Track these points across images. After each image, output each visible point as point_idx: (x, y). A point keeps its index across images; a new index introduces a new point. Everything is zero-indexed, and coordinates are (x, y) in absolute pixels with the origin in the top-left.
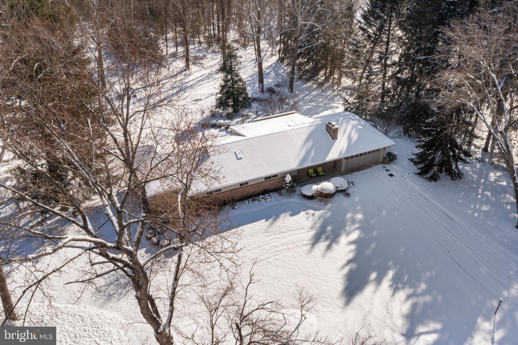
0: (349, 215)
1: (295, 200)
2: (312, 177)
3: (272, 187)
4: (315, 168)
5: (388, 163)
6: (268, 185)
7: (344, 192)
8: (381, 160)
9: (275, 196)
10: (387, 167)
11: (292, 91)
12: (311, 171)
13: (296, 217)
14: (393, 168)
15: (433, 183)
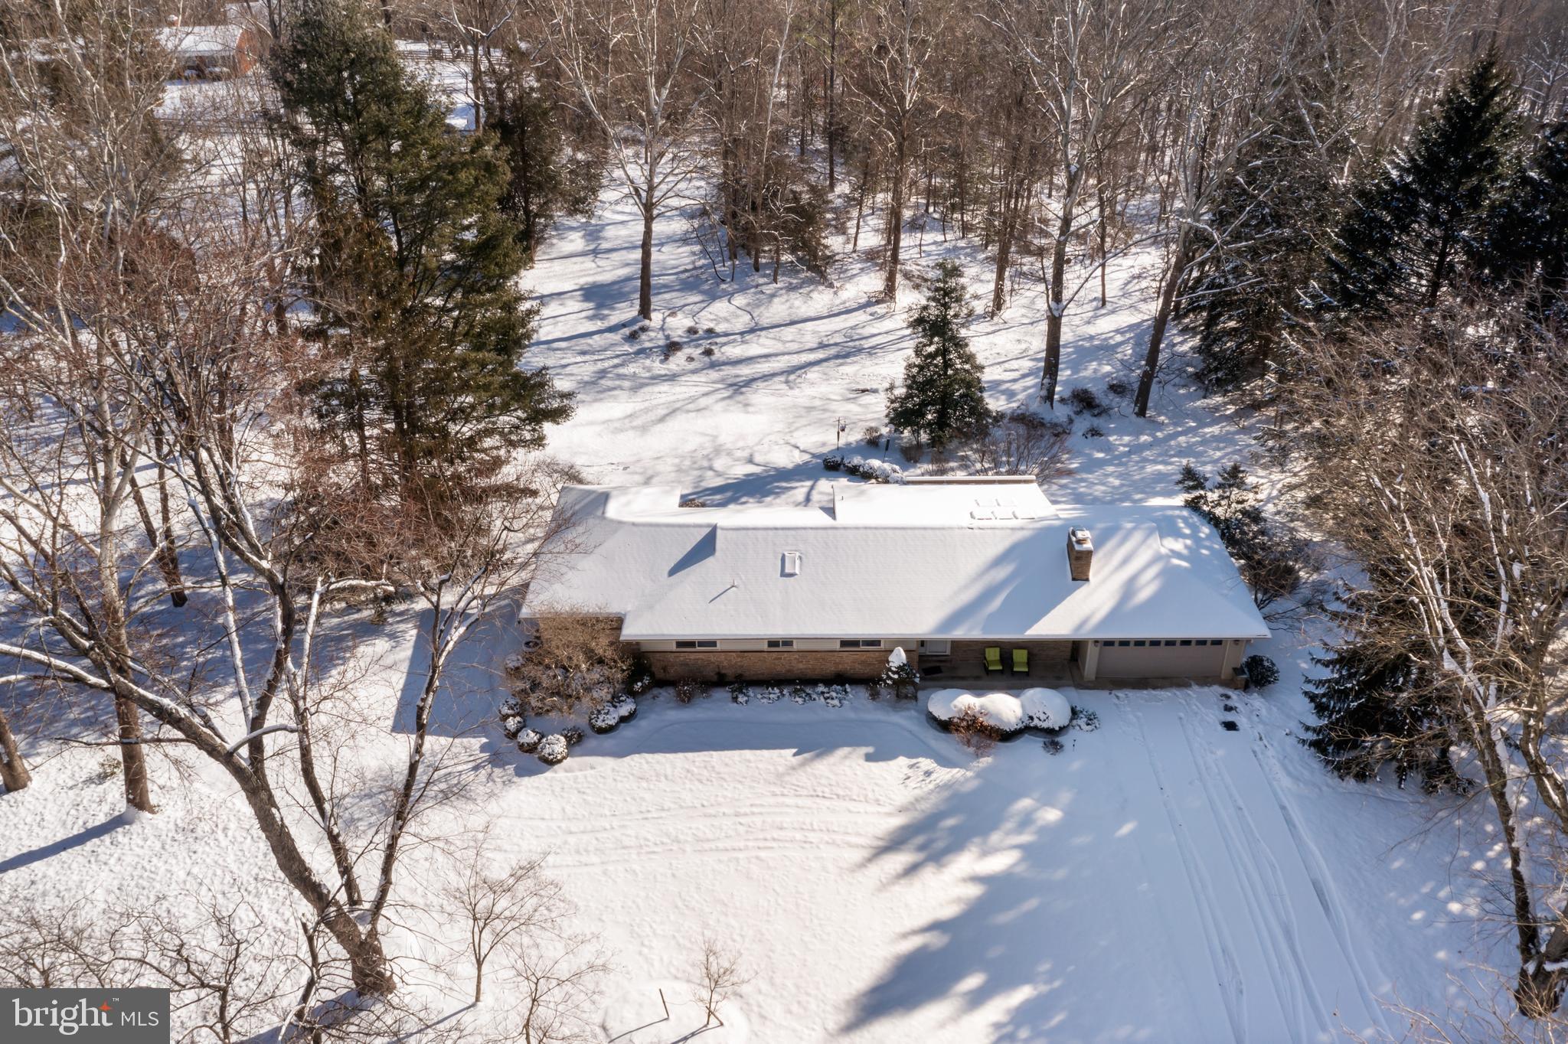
2: (988, 672)
3: (860, 670)
4: (1006, 650)
5: (1246, 688)
6: (849, 662)
7: (1052, 737)
8: (1226, 672)
9: (858, 696)
10: (1236, 698)
11: (1142, 413)
12: (993, 654)
14: (1251, 706)
15: (1351, 783)
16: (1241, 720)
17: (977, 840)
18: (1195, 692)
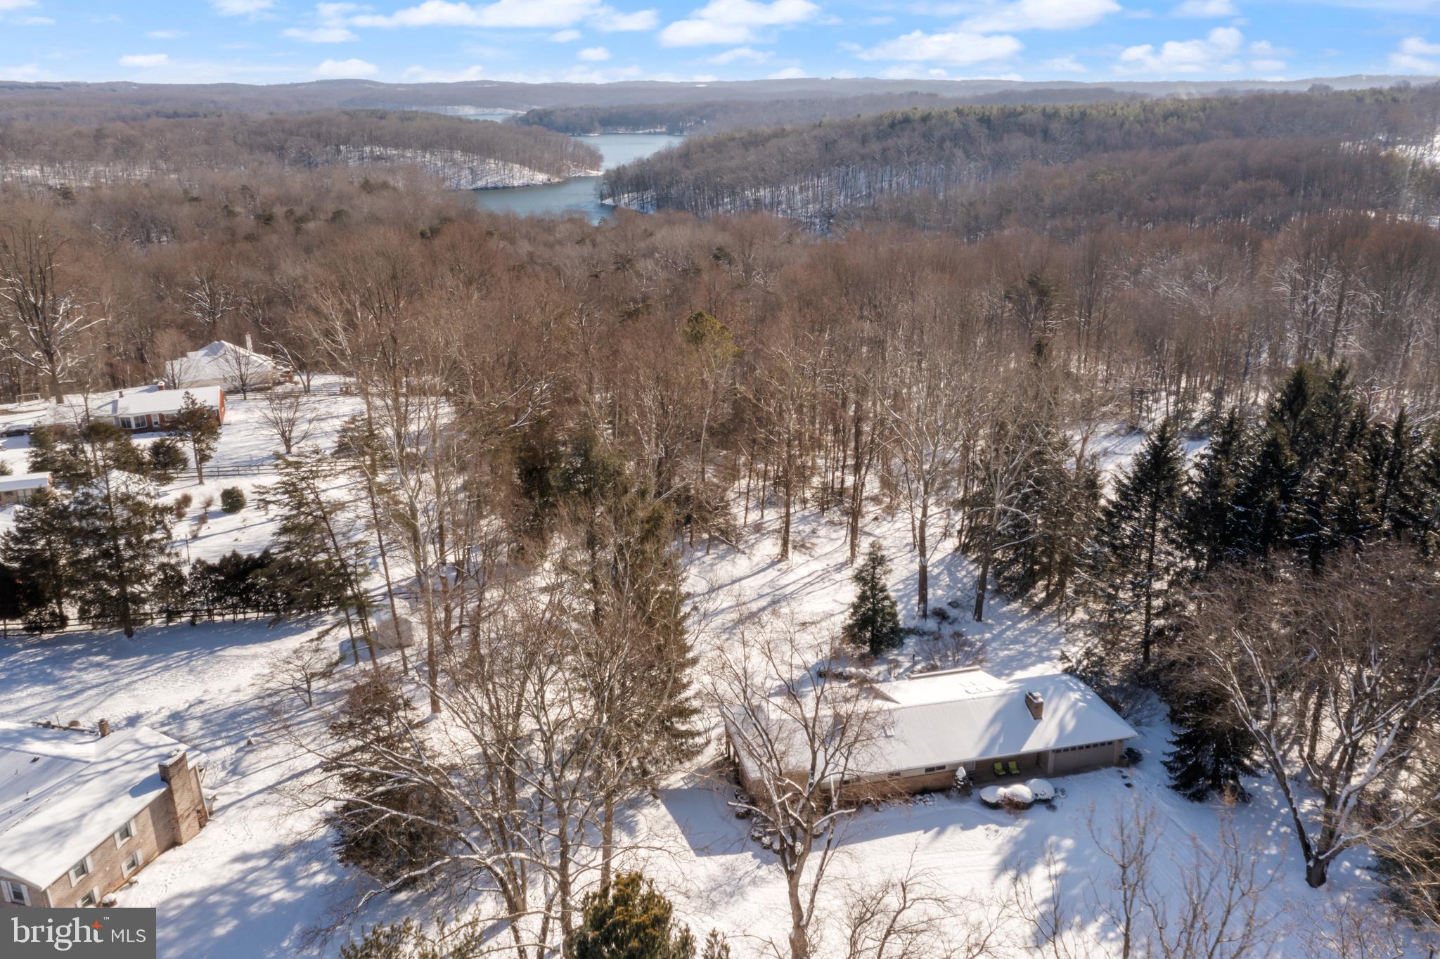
0: (1053, 839)
1: (969, 807)
2: (998, 776)
3: (938, 784)
4: (1005, 762)
5: (1127, 766)
6: (930, 781)
7: (1048, 803)
8: (1116, 758)
9: (938, 798)
10: (1126, 772)
11: (979, 620)
12: (998, 766)
13: (970, 833)
14: (1133, 773)
15: (1197, 804)
16: (1134, 782)
17: (1040, 860)
18: (1104, 771)
